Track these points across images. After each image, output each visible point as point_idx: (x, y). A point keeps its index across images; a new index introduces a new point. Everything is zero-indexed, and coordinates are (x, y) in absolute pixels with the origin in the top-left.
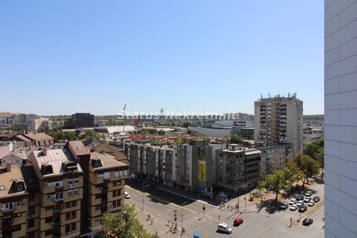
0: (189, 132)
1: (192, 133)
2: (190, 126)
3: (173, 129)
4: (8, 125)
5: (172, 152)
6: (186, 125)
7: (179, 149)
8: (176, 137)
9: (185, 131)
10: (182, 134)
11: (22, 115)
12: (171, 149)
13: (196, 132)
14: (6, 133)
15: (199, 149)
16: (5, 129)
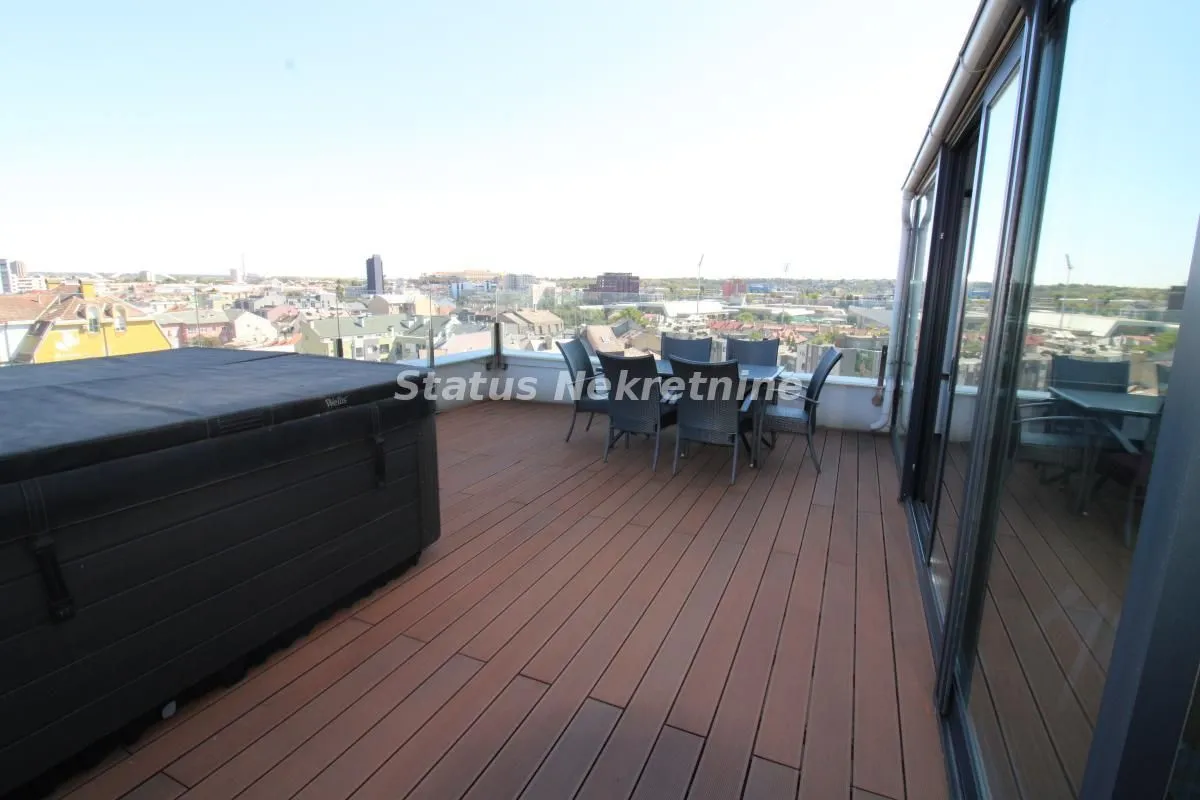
0: (851, 320)
1: (858, 321)
2: (857, 305)
3: (812, 312)
4: (489, 294)
5: (795, 360)
6: (846, 302)
7: (810, 355)
8: (814, 330)
9: (841, 317)
10: (834, 323)
11: (511, 276)
12: (794, 355)
13: (868, 320)
14: (488, 309)
15: (858, 356)
16: (485, 302)
